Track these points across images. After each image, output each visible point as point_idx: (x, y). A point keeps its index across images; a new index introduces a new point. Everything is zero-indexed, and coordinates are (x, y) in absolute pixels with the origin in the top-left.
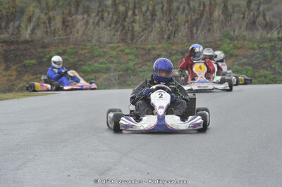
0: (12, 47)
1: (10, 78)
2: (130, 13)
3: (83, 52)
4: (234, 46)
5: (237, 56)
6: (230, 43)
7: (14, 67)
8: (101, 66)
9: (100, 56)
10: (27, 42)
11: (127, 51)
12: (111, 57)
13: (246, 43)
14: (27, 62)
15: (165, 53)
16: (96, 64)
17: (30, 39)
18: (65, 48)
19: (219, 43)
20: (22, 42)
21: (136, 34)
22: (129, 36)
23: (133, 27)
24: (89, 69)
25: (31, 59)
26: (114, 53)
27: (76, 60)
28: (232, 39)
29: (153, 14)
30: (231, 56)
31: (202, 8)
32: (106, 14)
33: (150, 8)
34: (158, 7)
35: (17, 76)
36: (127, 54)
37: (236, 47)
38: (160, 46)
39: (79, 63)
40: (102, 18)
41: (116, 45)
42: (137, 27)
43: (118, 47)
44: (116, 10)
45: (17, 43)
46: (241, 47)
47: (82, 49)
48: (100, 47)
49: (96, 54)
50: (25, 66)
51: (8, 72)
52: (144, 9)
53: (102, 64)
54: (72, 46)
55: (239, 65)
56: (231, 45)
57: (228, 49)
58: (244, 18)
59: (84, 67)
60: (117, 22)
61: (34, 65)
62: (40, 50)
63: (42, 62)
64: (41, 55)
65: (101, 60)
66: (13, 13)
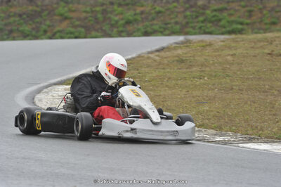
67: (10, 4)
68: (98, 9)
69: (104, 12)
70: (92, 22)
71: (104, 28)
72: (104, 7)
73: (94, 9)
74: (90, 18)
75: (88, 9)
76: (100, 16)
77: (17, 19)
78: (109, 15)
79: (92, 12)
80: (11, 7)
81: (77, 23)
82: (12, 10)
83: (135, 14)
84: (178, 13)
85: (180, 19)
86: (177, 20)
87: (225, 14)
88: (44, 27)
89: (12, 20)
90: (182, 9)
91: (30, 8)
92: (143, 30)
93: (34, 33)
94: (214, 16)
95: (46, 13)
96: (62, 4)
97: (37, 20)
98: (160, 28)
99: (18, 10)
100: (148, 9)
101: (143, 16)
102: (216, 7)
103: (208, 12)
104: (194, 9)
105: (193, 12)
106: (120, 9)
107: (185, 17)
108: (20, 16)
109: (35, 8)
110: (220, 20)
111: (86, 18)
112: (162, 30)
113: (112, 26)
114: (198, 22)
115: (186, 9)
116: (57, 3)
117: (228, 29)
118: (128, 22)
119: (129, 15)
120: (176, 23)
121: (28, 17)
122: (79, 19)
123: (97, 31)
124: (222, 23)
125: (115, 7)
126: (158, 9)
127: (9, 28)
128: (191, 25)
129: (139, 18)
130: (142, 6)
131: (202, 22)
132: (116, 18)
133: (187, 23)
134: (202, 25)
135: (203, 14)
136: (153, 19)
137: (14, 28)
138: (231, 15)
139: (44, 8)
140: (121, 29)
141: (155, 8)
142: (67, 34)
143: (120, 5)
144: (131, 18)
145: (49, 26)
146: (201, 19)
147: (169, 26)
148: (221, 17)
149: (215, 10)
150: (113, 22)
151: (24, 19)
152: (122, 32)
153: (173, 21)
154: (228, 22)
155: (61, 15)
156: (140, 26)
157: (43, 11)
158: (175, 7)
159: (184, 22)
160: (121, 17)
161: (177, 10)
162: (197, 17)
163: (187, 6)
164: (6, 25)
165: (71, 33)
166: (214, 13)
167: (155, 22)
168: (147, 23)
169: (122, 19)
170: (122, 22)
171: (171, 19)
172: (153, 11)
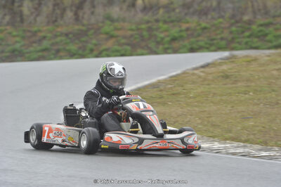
67: (56, 23)
68: (143, 26)
69: (150, 29)
70: (138, 40)
71: (150, 46)
72: (150, 25)
73: (139, 27)
74: (137, 36)
75: (134, 27)
76: (145, 33)
77: (63, 38)
78: (155, 33)
79: (138, 29)
80: (57, 26)
81: (123, 41)
82: (59, 30)
83: (181, 31)
84: (224, 28)
85: (226, 34)
86: (223, 35)
87: (271, 29)
88: (90, 46)
89: (59, 39)
90: (227, 25)
91: (77, 27)
92: (189, 47)
93: (80, 52)
94: (261, 31)
95: (92, 31)
96: (108, 22)
97: (83, 39)
98: (206, 43)
99: (64, 30)
100: (193, 25)
101: (189, 32)
102: (262, 22)
103: (254, 27)
104: (239, 25)
105: (238, 27)
106: (165, 26)
107: (231, 33)
108: (67, 35)
109: (81, 27)
110: (266, 35)
111: (132, 36)
112: (207, 46)
113: (158, 43)
114: (244, 37)
115: (232, 25)
116: (103, 22)
117: (275, 43)
118: (174, 39)
119: (174, 32)
120: (222, 39)
121: (74, 36)
122: (124, 37)
123: (142, 48)
124: (269, 37)
125: (161, 24)
126: (204, 25)
127: (56, 47)
128: (237, 40)
129: (184, 34)
130: (188, 22)
131: (249, 37)
132: (162, 35)
133: (233, 39)
134: (248, 40)
135: (249, 29)
136: (199, 35)
137: (61, 47)
138: (276, 30)
139: (90, 27)
140: (166, 46)
141: (200, 25)
142: (113, 52)
143: (165, 22)
144: (176, 35)
145: (95, 45)
146: (247, 34)
147: (215, 42)
148: (267, 32)
149: (261, 25)
150: (159, 39)
151: (70, 39)
152: (168, 48)
153: (219, 37)
154: (275, 36)
155: (107, 33)
156: (186, 43)
157: (89, 30)
158: (221, 23)
159: (230, 38)
160: (167, 34)
161: (222, 26)
162: (243, 32)
163: (233, 21)
164: (53, 44)
165: (117, 51)
166: (261, 28)
167: (200, 38)
168: (193, 40)
169: (168, 36)
170: (167, 39)
171: (217, 35)
172: (198, 28)
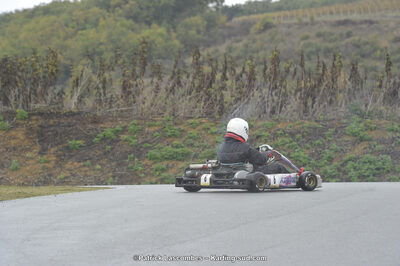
0: (51, 122)
1: (47, 165)
2: (218, 76)
3: (151, 130)
4: (365, 125)
5: (370, 140)
6: (360, 122)
7: (53, 150)
8: (176, 150)
9: (175, 136)
10: (71, 114)
11: (214, 130)
12: (190, 138)
13: (383, 121)
14: (71, 143)
15: (267, 134)
16: (169, 148)
17: (75, 111)
18: (125, 124)
19: (345, 121)
20: (65, 114)
21: (226, 105)
22: (217, 108)
23: (222, 96)
24: (158, 155)
25: (77, 139)
26: (194, 132)
27: (141, 140)
28: (362, 116)
29: (252, 78)
30: (362, 139)
31: (321, 71)
32: (184, 77)
33: (248, 69)
34: (258, 69)
35: (57, 162)
36: (212, 133)
37: (368, 128)
38: (260, 123)
39: (144, 145)
40: (179, 83)
41: (197, 121)
42: (228, 96)
43: (201, 123)
44: (199, 72)
45: (58, 115)
46: (375, 128)
47: (149, 126)
48: (176, 124)
49: (169, 134)
50: (68, 147)
51: (45, 157)
52: (238, 71)
53: (177, 147)
54: (135, 121)
55: (371, 153)
56: (362, 125)
57: (357, 130)
58: (380, 86)
59: (152, 152)
60: (200, 88)
61: (81, 146)
62: (90, 126)
63: (93, 143)
64: (91, 133)
65: (176, 142)
66: (52, 73)
